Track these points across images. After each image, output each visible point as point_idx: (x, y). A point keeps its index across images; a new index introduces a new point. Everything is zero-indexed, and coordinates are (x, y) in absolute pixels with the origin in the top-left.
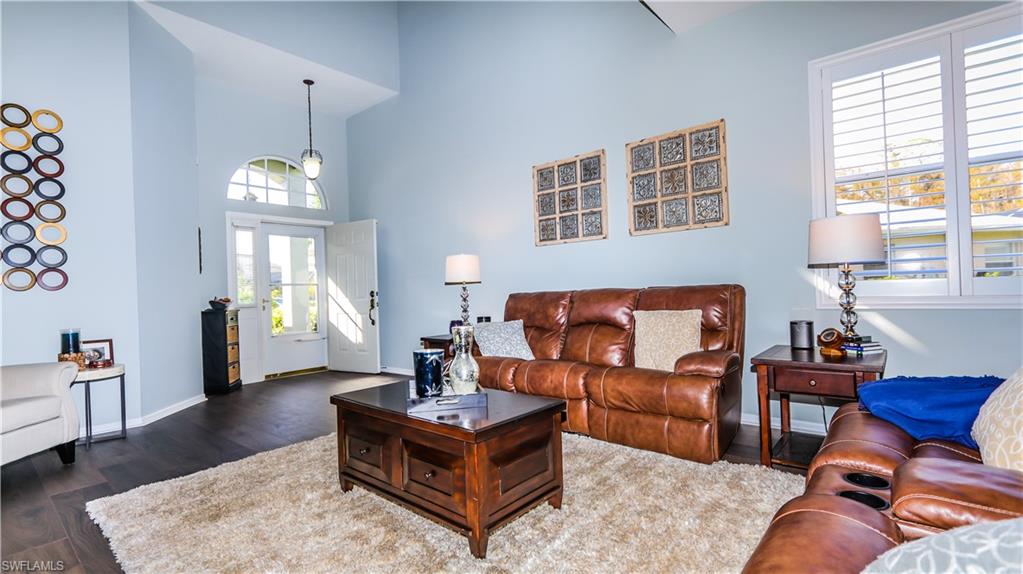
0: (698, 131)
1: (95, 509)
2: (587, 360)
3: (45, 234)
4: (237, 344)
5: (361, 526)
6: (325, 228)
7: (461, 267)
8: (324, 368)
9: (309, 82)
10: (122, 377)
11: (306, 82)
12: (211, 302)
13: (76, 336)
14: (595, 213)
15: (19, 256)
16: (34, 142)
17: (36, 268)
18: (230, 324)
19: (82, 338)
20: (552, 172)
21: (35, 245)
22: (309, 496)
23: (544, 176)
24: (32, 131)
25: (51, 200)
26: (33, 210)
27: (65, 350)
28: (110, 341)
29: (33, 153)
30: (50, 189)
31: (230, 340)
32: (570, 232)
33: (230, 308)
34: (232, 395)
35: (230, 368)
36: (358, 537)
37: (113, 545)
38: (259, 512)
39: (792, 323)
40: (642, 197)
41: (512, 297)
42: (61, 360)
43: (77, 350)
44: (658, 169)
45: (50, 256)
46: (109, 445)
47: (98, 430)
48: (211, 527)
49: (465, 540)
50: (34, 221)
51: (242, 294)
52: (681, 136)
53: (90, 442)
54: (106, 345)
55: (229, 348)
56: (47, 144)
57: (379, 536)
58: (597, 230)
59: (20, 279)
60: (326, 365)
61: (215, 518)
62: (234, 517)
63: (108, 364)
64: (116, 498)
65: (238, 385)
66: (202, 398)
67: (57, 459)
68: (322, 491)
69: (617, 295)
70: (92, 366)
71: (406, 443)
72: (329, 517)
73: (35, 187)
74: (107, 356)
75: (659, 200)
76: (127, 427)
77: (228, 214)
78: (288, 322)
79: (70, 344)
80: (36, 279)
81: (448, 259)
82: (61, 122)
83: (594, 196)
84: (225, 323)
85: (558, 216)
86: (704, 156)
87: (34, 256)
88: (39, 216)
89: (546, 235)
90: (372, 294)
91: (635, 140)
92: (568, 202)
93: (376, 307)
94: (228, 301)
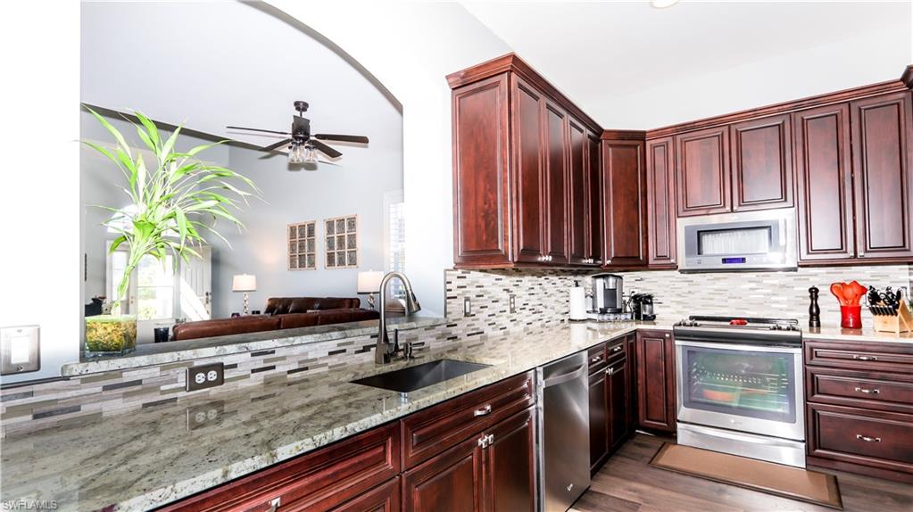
0: (349, 219)
7: (244, 282)
12: (93, 299)
14: (312, 255)
32: (302, 265)
33: (106, 302)
40: (330, 249)
44: (336, 235)
51: (116, 294)
52: (343, 220)
58: (312, 264)
75: (336, 251)
77: (109, 242)
81: (236, 277)
83: (312, 244)
84: (101, 312)
85: (297, 254)
86: (352, 232)
89: (292, 266)
90: (207, 294)
91: (327, 219)
92: (302, 247)
93: (210, 303)
94: (104, 298)
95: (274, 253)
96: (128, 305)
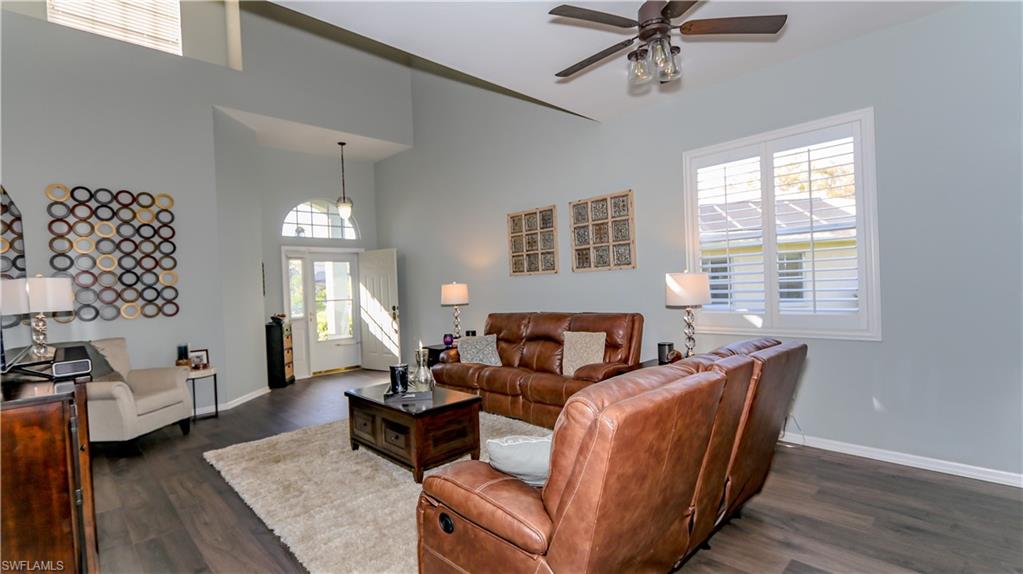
0: (615, 197)
1: (210, 456)
2: (535, 366)
3: (165, 279)
4: (291, 349)
5: (359, 467)
6: (357, 254)
7: (454, 293)
8: (358, 367)
9: (342, 144)
10: (215, 375)
11: (340, 144)
12: (272, 318)
13: (186, 348)
14: (549, 253)
15: (150, 294)
16: (157, 216)
17: (160, 302)
18: (286, 333)
19: (189, 349)
20: (520, 219)
21: (159, 287)
22: (332, 452)
23: (515, 220)
24: (155, 209)
25: (167, 255)
26: (157, 263)
27: (180, 358)
28: (207, 351)
29: (156, 225)
30: (166, 248)
31: (286, 346)
32: (533, 268)
33: (286, 321)
34: (288, 387)
35: (286, 368)
36: (357, 472)
37: (223, 474)
38: (302, 460)
39: (659, 345)
40: (581, 243)
41: (490, 316)
42: (178, 364)
43: (186, 357)
44: (590, 223)
45: (168, 294)
46: (208, 421)
47: (201, 411)
48: (275, 465)
49: (411, 474)
50: (157, 270)
51: (295, 310)
52: (605, 200)
53: (195, 419)
54: (204, 353)
55: (286, 352)
56: (164, 217)
57: (367, 472)
58: (551, 267)
59: (151, 310)
60: (359, 363)
61: (278, 461)
62: (288, 461)
63: (205, 366)
64: (220, 451)
65: (292, 380)
66: (266, 390)
67: (178, 429)
68: (340, 450)
69: (558, 318)
70: (196, 368)
71: (384, 420)
72: (341, 463)
73: (157, 247)
74: (205, 361)
75: (591, 245)
76: (219, 410)
77: (284, 248)
78: (332, 330)
79: (183, 353)
80: (160, 310)
81: (444, 287)
82: (172, 200)
83: (549, 239)
84: (282, 334)
85: (525, 253)
86: (620, 216)
87: (159, 294)
88: (161, 267)
89: (517, 268)
90: (394, 308)
91: (575, 200)
92: (532, 243)
93: (397, 319)
94: (284, 316)
95: (490, 251)
96: (307, 323)
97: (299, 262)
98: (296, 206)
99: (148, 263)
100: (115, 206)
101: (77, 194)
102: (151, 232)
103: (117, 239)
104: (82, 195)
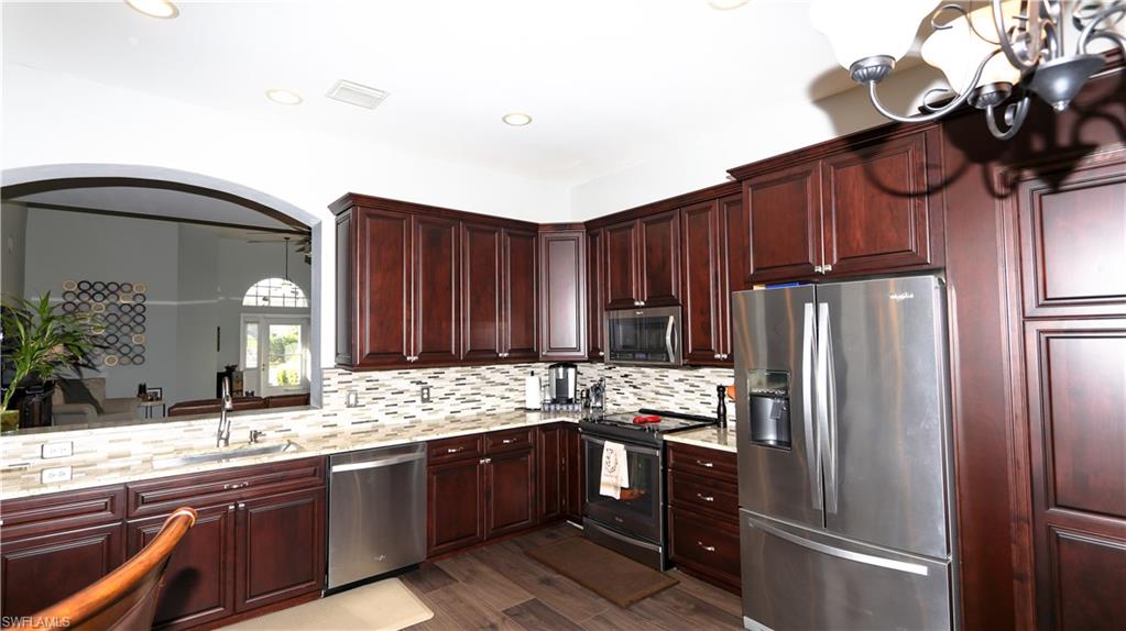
3: (136, 340)
6: (308, 319)
10: (165, 406)
13: (145, 386)
15: (125, 350)
16: (134, 299)
17: (132, 355)
19: (148, 387)
21: (132, 345)
24: (133, 294)
25: (139, 324)
26: (132, 329)
27: (140, 392)
28: (161, 389)
29: (134, 304)
30: (139, 319)
33: (238, 370)
42: (138, 397)
43: (145, 392)
45: (138, 350)
50: (132, 334)
51: (249, 362)
54: (159, 390)
56: (139, 299)
59: (125, 360)
63: (158, 399)
70: (151, 400)
74: (159, 396)
77: (242, 315)
79: (142, 389)
80: (132, 360)
87: (131, 349)
88: (134, 332)
94: (238, 366)
96: (259, 372)
97: (256, 326)
98: (256, 282)
99: (126, 329)
100: (106, 292)
101: (82, 286)
102: (129, 309)
103: (106, 314)
104: (85, 286)
